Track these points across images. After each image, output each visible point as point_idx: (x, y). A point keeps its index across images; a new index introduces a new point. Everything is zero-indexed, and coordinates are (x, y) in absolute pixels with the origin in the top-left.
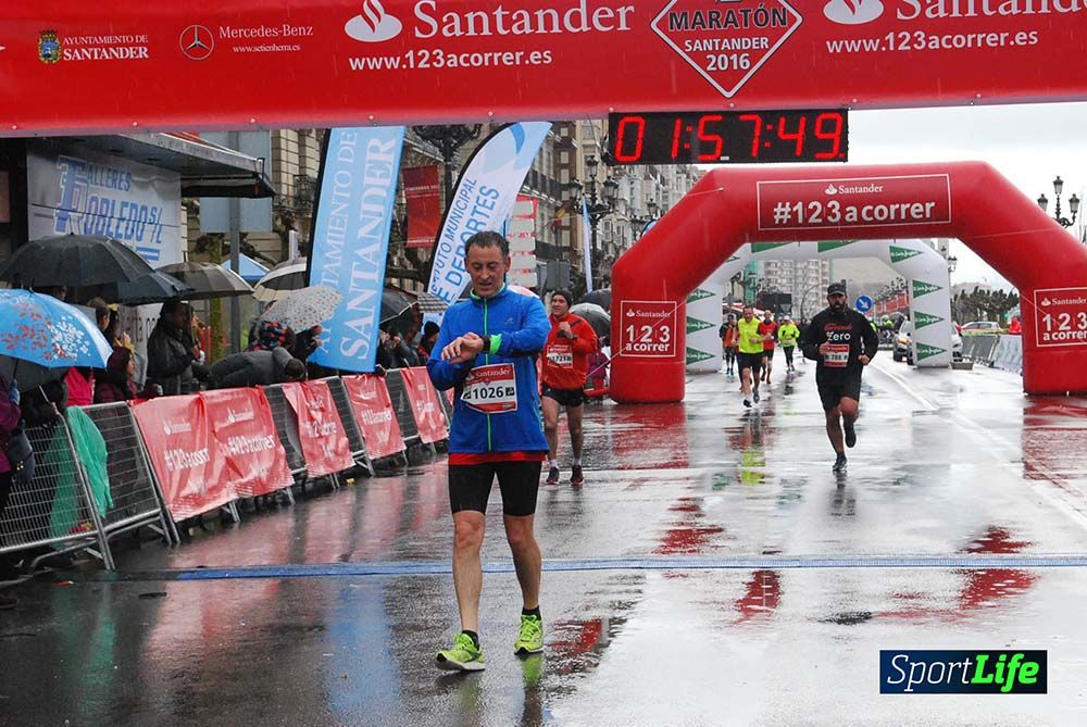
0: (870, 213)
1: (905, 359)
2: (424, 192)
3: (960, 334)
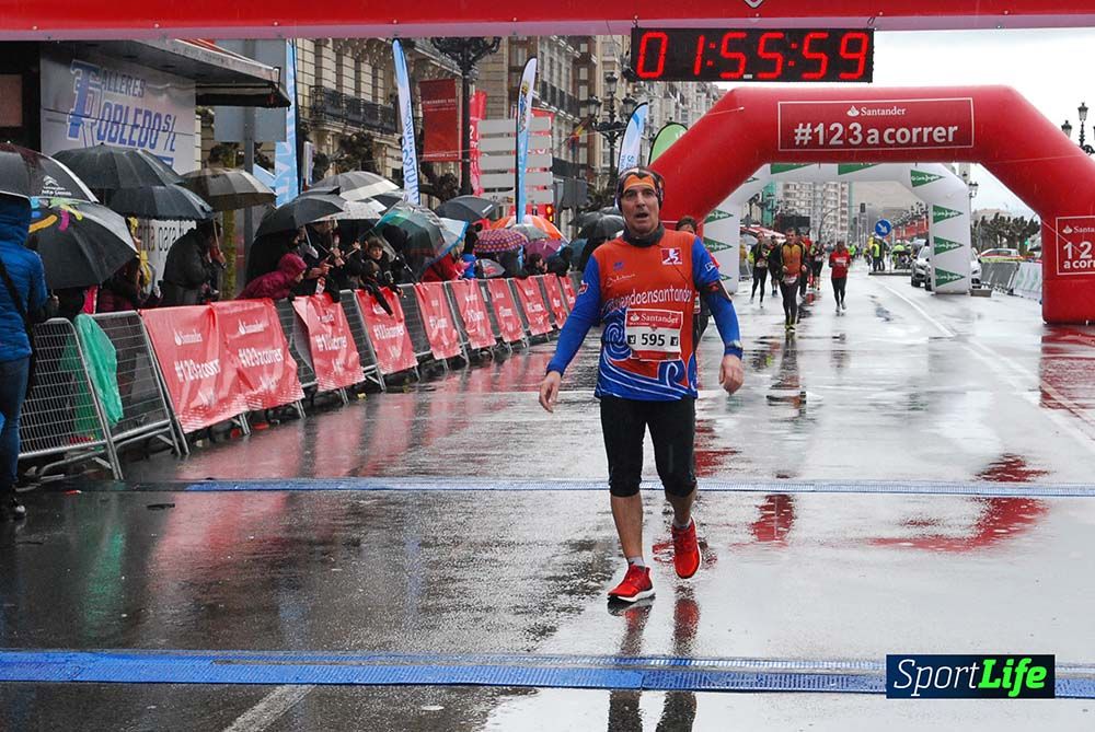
0: (892, 136)
1: (923, 285)
2: (441, 106)
3: (980, 261)
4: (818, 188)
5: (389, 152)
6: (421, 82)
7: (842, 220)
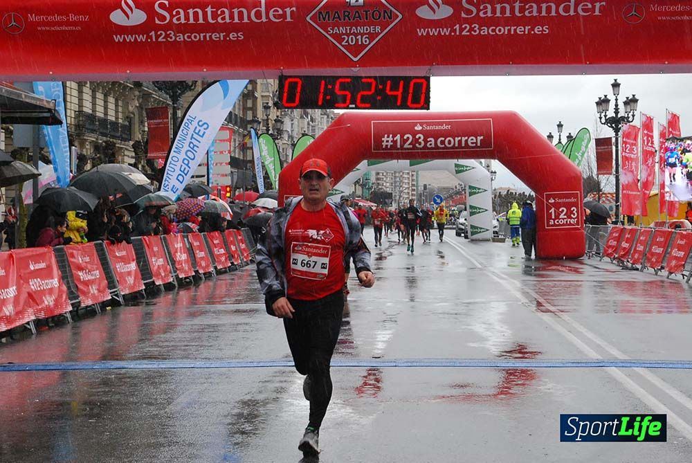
0: (443, 142)
1: (463, 235)
2: (159, 124)
3: (498, 220)
4: (397, 175)
5: (126, 153)
6: (146, 109)
7: (412, 195)
